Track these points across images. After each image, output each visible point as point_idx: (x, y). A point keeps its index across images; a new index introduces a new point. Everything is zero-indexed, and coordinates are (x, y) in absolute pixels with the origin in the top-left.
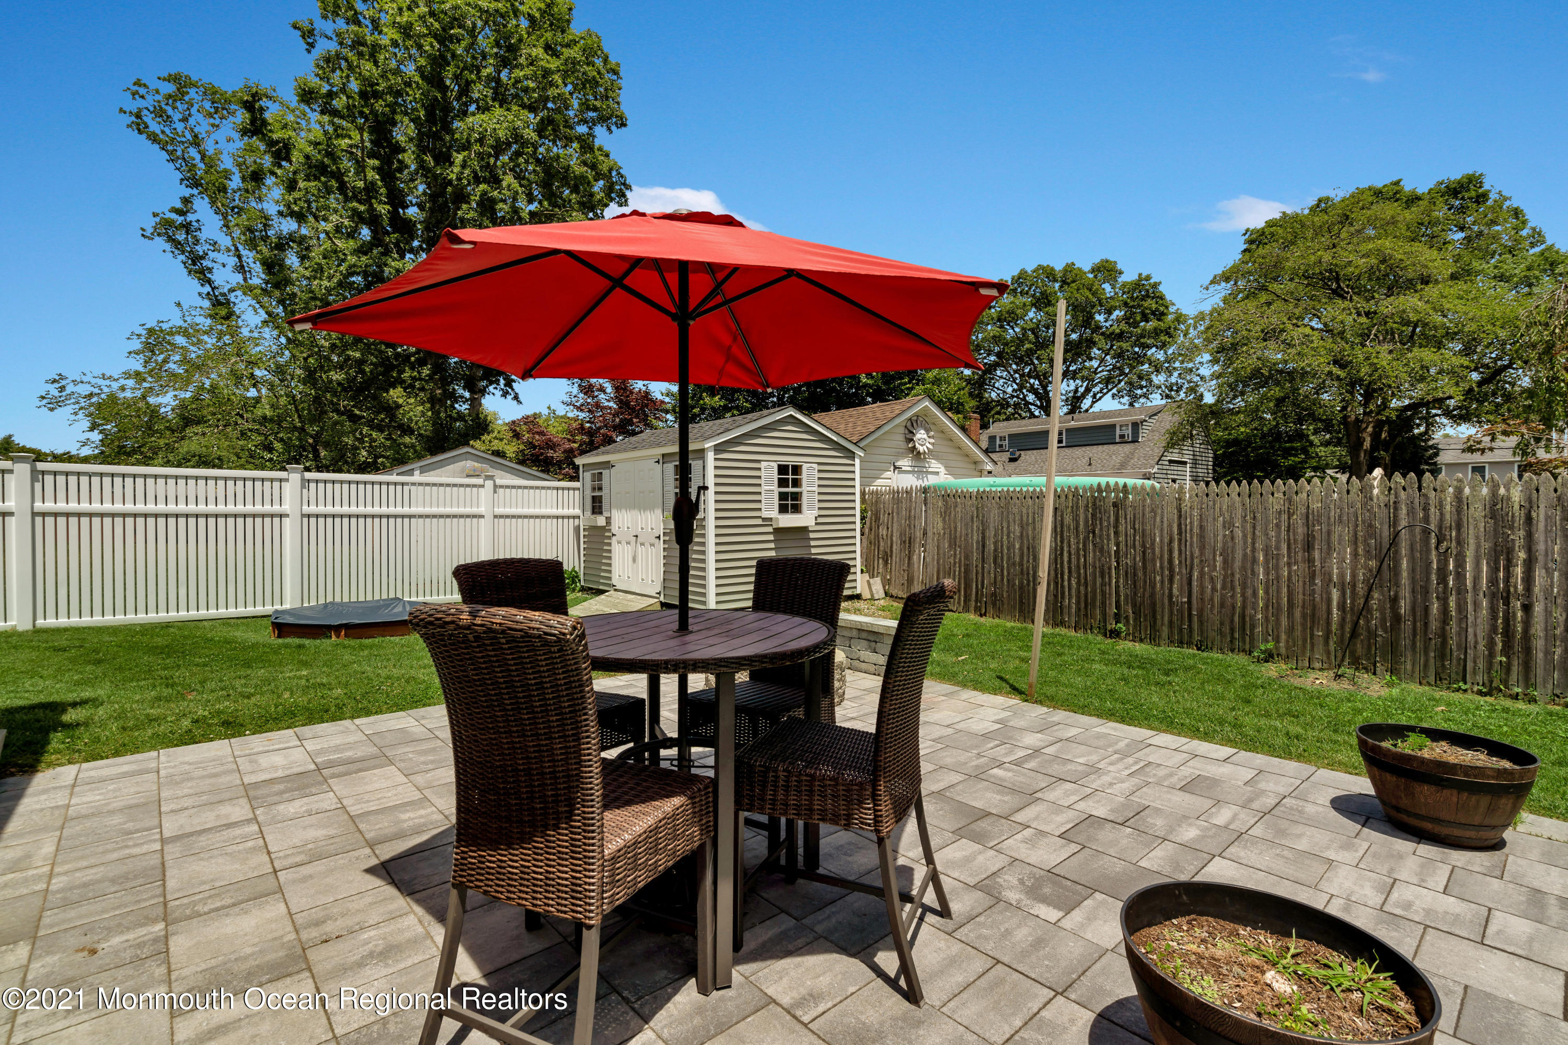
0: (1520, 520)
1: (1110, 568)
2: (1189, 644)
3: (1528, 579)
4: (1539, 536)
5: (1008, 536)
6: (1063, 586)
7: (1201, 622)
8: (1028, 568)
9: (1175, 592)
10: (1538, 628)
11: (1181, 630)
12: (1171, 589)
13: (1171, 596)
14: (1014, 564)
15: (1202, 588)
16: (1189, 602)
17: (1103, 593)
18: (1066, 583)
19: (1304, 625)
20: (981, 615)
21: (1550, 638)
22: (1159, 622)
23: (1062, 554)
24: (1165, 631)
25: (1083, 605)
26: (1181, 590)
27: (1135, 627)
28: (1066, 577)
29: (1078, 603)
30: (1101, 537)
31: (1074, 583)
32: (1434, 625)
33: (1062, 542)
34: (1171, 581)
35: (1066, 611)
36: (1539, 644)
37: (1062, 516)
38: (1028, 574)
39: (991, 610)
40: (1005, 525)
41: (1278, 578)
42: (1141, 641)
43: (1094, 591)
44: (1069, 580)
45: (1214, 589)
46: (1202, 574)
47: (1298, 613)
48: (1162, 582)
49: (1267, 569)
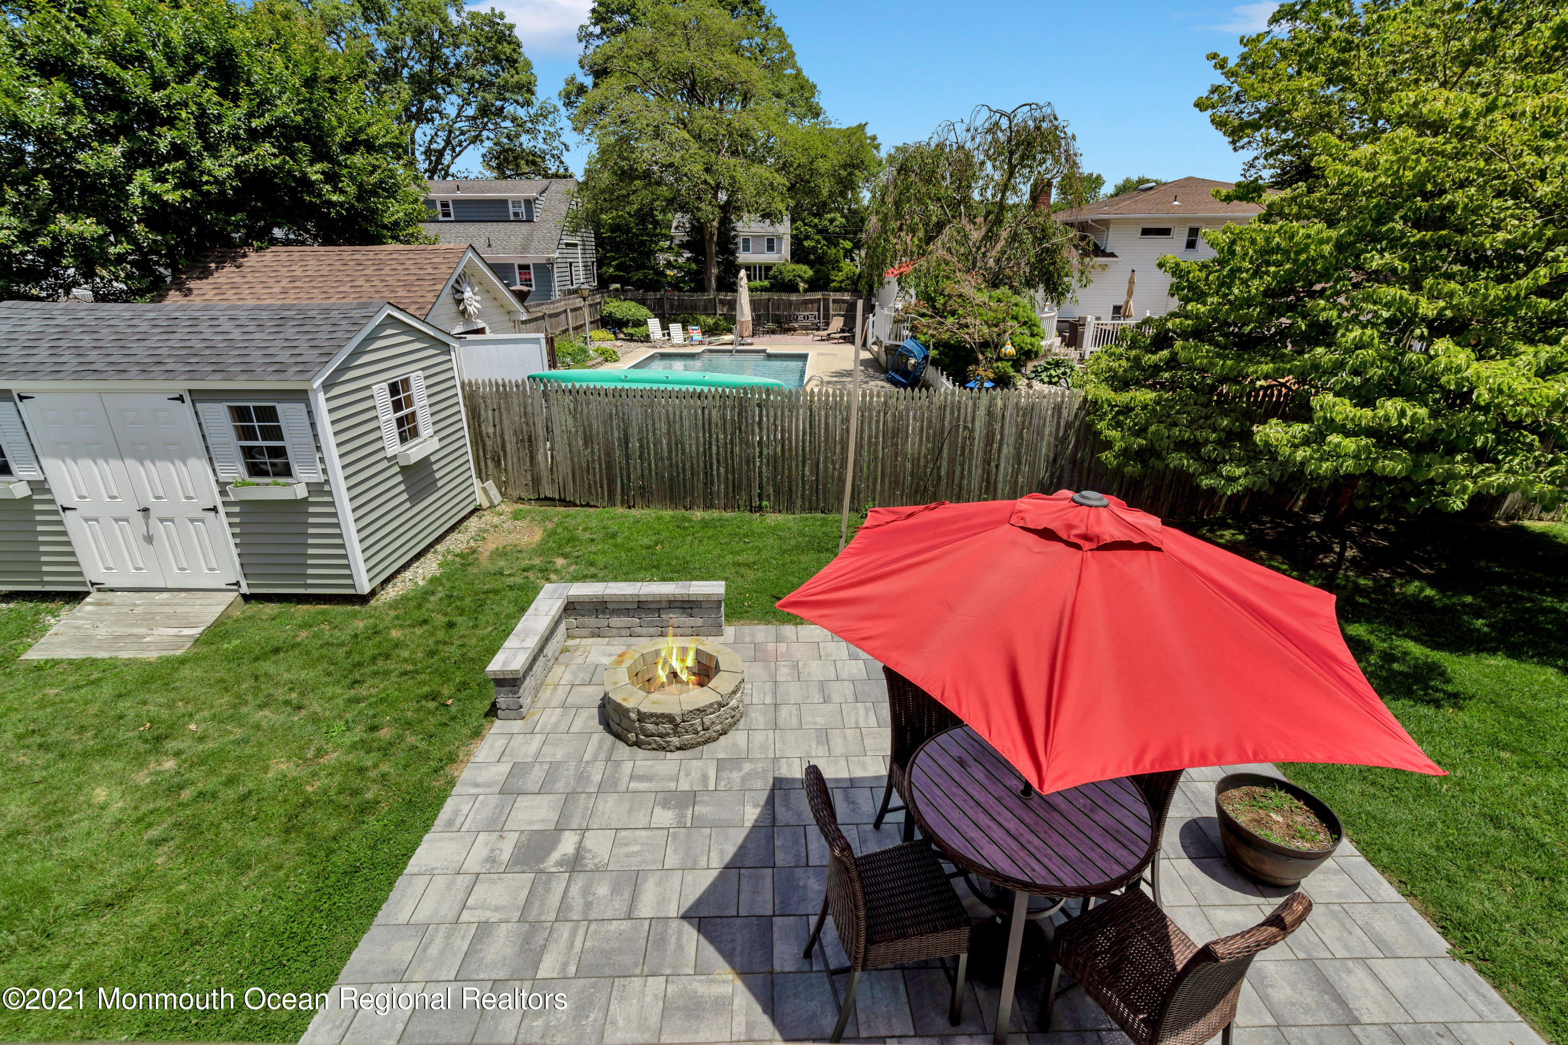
0: (1000, 417)
1: (754, 458)
2: (816, 510)
3: (1000, 451)
4: (1007, 426)
5: (654, 433)
6: (712, 475)
7: (824, 494)
8: (677, 462)
9: (807, 473)
10: (1000, 478)
11: (810, 501)
12: (803, 471)
13: (803, 476)
14: (662, 459)
15: (826, 468)
16: (817, 480)
17: (749, 479)
18: (715, 473)
19: (890, 488)
20: (629, 507)
21: (1005, 482)
22: (794, 497)
23: (710, 448)
24: (799, 502)
25: (731, 489)
26: (811, 471)
27: (774, 502)
28: (715, 467)
29: (726, 487)
30: (746, 432)
31: (722, 470)
32: (956, 482)
33: (710, 437)
34: (804, 466)
35: (715, 495)
36: (1000, 485)
37: (710, 414)
38: (677, 467)
39: (639, 500)
40: (650, 422)
41: (876, 458)
42: (780, 511)
43: (740, 477)
44: (718, 469)
45: (834, 468)
46: (826, 458)
47: (887, 482)
48: (797, 466)
49: (869, 451)
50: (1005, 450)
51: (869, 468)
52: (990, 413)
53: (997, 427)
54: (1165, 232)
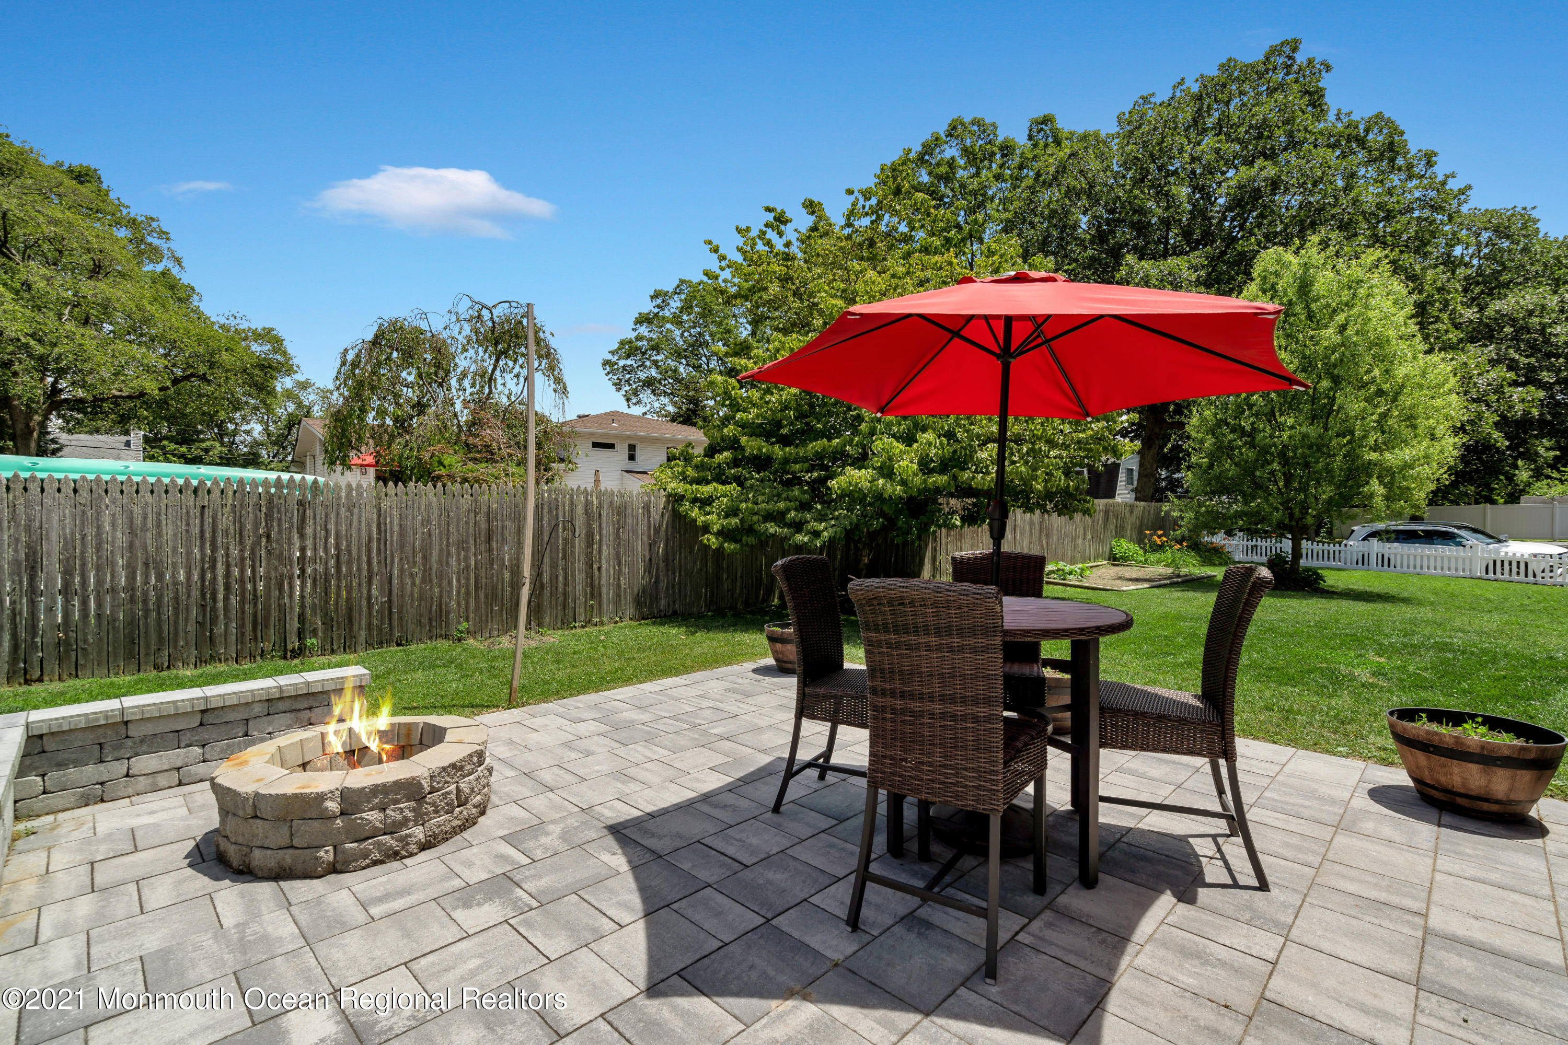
0: (597, 516)
1: (291, 578)
2: (389, 643)
3: (600, 552)
4: (604, 525)
5: (99, 548)
6: (214, 609)
7: (401, 619)
8: (145, 593)
9: (375, 592)
10: (604, 582)
11: (380, 630)
12: (369, 591)
13: (369, 597)
14: (113, 590)
15: (402, 584)
16: (390, 601)
17: (282, 609)
18: (220, 604)
19: (486, 603)
20: (27, 682)
21: (609, 585)
22: (356, 627)
23: (213, 567)
24: (363, 635)
25: (249, 627)
26: (381, 590)
27: (324, 639)
28: (221, 596)
29: (241, 626)
30: (278, 542)
31: (234, 601)
32: (560, 589)
33: (214, 549)
34: (370, 582)
35: (219, 640)
36: (604, 589)
37: (214, 518)
38: (145, 601)
39: (52, 666)
40: (90, 531)
41: (468, 567)
42: (333, 652)
43: (267, 609)
44: (226, 599)
45: (413, 584)
46: (402, 571)
47: (482, 595)
48: (360, 584)
49: (458, 560)
50: (605, 551)
51: (458, 581)
52: (587, 512)
53: (595, 526)
54: (611, 446)
